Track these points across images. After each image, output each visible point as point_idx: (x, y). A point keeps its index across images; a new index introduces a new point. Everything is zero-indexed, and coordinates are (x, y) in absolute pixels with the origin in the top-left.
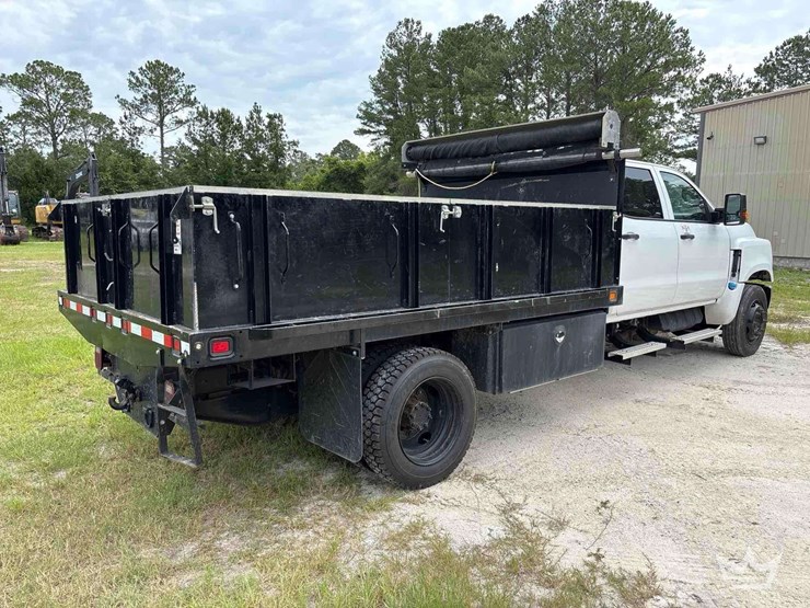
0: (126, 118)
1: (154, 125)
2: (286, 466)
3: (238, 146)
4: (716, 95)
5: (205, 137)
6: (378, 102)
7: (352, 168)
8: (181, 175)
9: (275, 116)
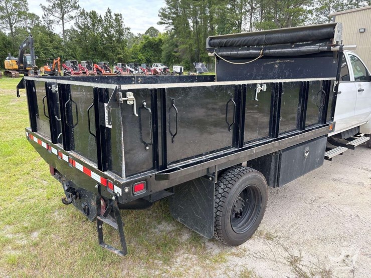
0: (45, 16)
1: (59, 19)
2: (159, 226)
3: (100, 30)
4: (331, 6)
5: (84, 25)
6: (168, 8)
7: (156, 41)
8: (74, 44)
9: (118, 15)
